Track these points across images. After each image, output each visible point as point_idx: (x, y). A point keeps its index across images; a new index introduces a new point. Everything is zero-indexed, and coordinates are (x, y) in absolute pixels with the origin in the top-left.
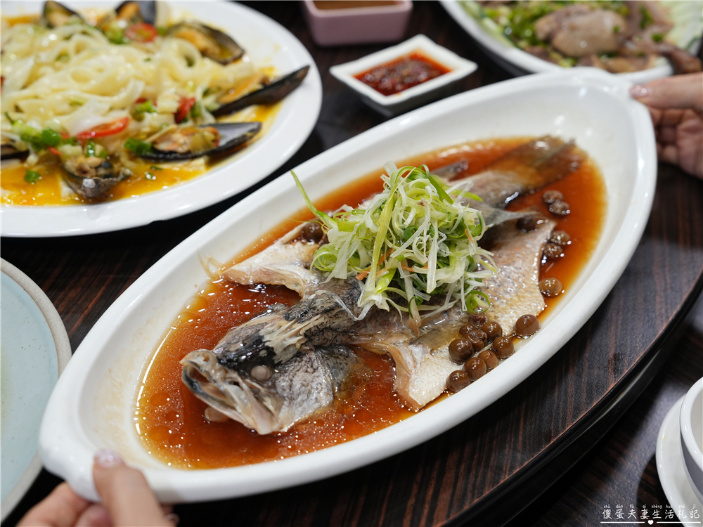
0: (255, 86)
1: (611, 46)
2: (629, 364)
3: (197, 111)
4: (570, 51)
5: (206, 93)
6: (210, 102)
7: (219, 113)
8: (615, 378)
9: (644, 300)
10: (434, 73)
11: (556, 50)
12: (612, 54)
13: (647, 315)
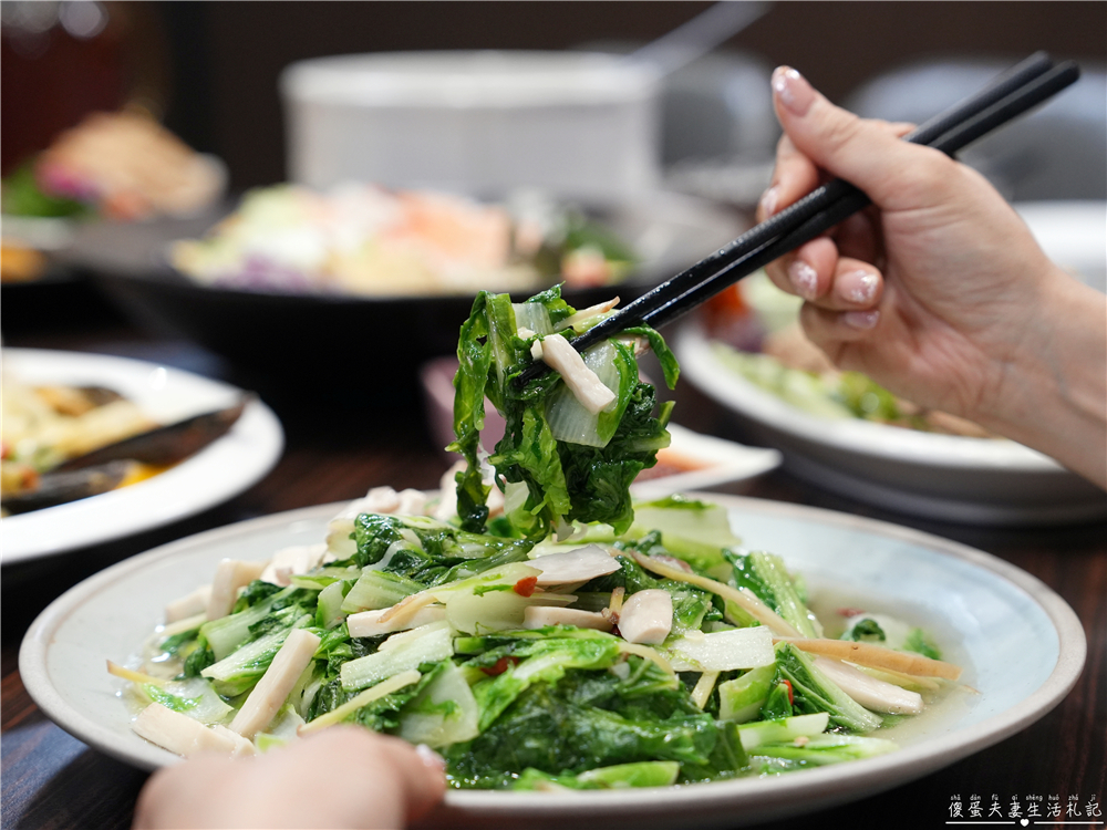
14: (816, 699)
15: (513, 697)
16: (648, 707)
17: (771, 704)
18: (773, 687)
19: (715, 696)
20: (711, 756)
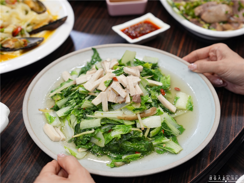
0: (46, 23)
1: (224, 19)
2: (217, 156)
3: (23, 32)
4: (208, 21)
5: (28, 25)
6: (30, 29)
7: (31, 33)
8: (210, 162)
9: (226, 128)
10: (153, 29)
11: (202, 20)
12: (225, 22)
13: (227, 134)
14: (169, 131)
15: (111, 140)
16: (136, 139)
17: (160, 134)
18: (160, 131)
19: (149, 133)
20: (147, 149)
